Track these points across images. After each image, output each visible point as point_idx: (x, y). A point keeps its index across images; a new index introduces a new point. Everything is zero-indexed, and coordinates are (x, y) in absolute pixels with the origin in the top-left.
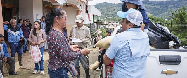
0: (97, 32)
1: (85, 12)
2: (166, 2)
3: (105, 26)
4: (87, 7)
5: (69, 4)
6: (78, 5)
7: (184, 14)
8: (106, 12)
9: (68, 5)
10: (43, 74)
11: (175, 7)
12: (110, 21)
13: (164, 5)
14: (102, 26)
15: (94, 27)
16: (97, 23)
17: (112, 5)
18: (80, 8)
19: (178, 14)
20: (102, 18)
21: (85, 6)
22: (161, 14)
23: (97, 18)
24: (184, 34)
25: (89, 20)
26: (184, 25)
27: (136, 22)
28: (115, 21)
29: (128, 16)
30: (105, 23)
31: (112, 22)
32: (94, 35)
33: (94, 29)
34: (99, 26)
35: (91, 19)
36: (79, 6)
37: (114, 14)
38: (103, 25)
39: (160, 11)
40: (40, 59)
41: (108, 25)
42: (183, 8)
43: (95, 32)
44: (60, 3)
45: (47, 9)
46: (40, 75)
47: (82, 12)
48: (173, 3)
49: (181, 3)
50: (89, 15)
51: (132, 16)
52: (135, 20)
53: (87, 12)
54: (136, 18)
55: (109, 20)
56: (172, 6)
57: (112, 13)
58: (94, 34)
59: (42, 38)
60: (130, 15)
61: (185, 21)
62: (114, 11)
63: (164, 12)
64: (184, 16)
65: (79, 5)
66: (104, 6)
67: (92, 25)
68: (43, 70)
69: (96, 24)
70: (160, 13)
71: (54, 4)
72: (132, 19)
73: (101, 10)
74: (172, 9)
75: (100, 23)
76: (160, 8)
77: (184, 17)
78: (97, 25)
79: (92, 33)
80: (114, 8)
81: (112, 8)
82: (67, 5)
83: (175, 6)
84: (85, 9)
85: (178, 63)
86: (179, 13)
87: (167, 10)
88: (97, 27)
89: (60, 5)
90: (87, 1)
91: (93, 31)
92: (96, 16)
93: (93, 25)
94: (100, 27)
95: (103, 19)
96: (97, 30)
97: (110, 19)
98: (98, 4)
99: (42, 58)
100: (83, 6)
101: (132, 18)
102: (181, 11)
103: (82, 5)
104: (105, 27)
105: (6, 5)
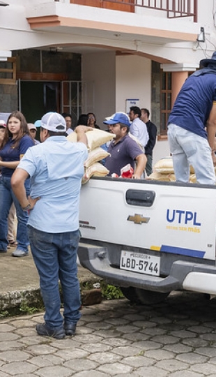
52: (48, 124)
105: (45, 75)
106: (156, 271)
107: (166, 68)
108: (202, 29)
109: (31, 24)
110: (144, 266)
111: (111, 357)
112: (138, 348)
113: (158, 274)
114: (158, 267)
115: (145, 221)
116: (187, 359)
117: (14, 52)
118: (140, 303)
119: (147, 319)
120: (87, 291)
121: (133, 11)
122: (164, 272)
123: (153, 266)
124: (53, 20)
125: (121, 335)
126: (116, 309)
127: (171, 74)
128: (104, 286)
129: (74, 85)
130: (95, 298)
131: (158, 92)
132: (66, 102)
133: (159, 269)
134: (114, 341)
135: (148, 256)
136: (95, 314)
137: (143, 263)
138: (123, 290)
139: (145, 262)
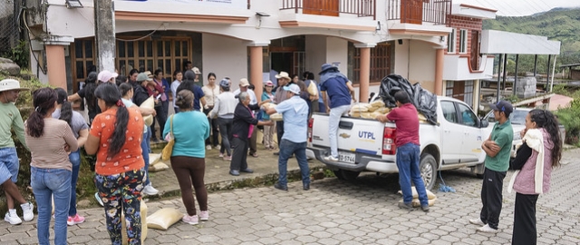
1: (466, 49)
4: (478, 35)
15: (521, 87)
18: (442, 43)
21: (467, 36)
25: (471, 71)
47: (455, 52)
50: (469, 58)
53: (477, 48)
65: (438, 37)
84: (467, 42)
89: (368, 47)
100: (458, 36)
105: (284, 49)
106: (353, 161)
107: (357, 46)
108: (379, 23)
109: (281, 25)
110: (347, 159)
111: (331, 200)
112: (344, 197)
113: (354, 163)
114: (354, 159)
115: (348, 137)
116: (368, 202)
117: (272, 41)
118: (343, 179)
119: (348, 186)
120: (316, 172)
121: (337, 15)
122: (357, 161)
123: (352, 159)
124: (294, 23)
125: (336, 192)
126: (331, 181)
127: (359, 49)
128: (324, 170)
129: (301, 54)
130: (320, 176)
131: (352, 58)
132: (296, 65)
134: (332, 194)
135: (349, 154)
136: (321, 183)
138: (335, 172)
139: (348, 157)
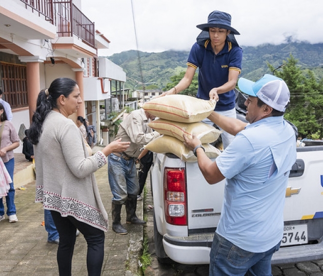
0: (119, 116)
1: (92, 73)
2: (258, 47)
3: (135, 103)
4: (96, 62)
5: (56, 58)
6: (76, 58)
7: (293, 73)
8: (135, 72)
9: (55, 60)
10: (15, 222)
11: (276, 58)
12: (146, 91)
13: (255, 55)
14: (130, 103)
15: (112, 105)
16: (120, 97)
17: (147, 55)
18: (83, 66)
19: (282, 72)
20: (128, 85)
21: (92, 62)
22: (251, 73)
23: (118, 87)
24: (296, 112)
25: (103, 92)
26: (295, 95)
27: (278, 104)
28: (157, 92)
29: (262, 92)
30: (135, 95)
31: (151, 94)
32: (114, 124)
33: (113, 111)
34: (123, 103)
35: (107, 88)
36: (79, 62)
37: (154, 74)
38: (132, 99)
39: (249, 67)
40: (9, 188)
41: (141, 100)
42: (291, 61)
43: (116, 117)
44: (38, 57)
45: (6, 70)
46: (10, 225)
47: (87, 75)
48: (272, 50)
49: (286, 51)
50: (101, 80)
51: (271, 92)
52: (276, 100)
53: (96, 74)
54: (277, 97)
55: (144, 89)
56: (269, 55)
57: (150, 73)
58: (114, 121)
59: (9, 141)
60: (266, 90)
61: (296, 87)
62: (152, 70)
63: (256, 69)
64: (294, 77)
65: (80, 59)
66: (132, 59)
67: (108, 103)
68: (15, 212)
69: (116, 100)
70: (249, 71)
71: (23, 59)
72: (269, 99)
73: (125, 68)
74: (270, 63)
75: (125, 95)
76: (248, 60)
77: (294, 79)
78: (120, 100)
79: (111, 120)
80: (152, 62)
81: (147, 63)
82: (52, 61)
83: (274, 57)
84: (92, 67)
85: (299, 174)
86: (286, 71)
87: (261, 64)
88: (120, 106)
89: (39, 61)
90: (96, 49)
91: (111, 116)
92: (116, 81)
93: (111, 101)
94: (125, 105)
95: (130, 88)
96: (119, 113)
97: (146, 86)
98: (117, 54)
99: (11, 185)
100: (88, 61)
101: (270, 97)
102: (289, 67)
103: (86, 60)
104: (135, 105)
106: (304, 239)
110: (288, 238)
113: (306, 241)
114: (306, 235)
122: (313, 238)
123: (300, 235)
133: (306, 237)
135: (292, 227)
137: (287, 236)
139: (289, 234)
